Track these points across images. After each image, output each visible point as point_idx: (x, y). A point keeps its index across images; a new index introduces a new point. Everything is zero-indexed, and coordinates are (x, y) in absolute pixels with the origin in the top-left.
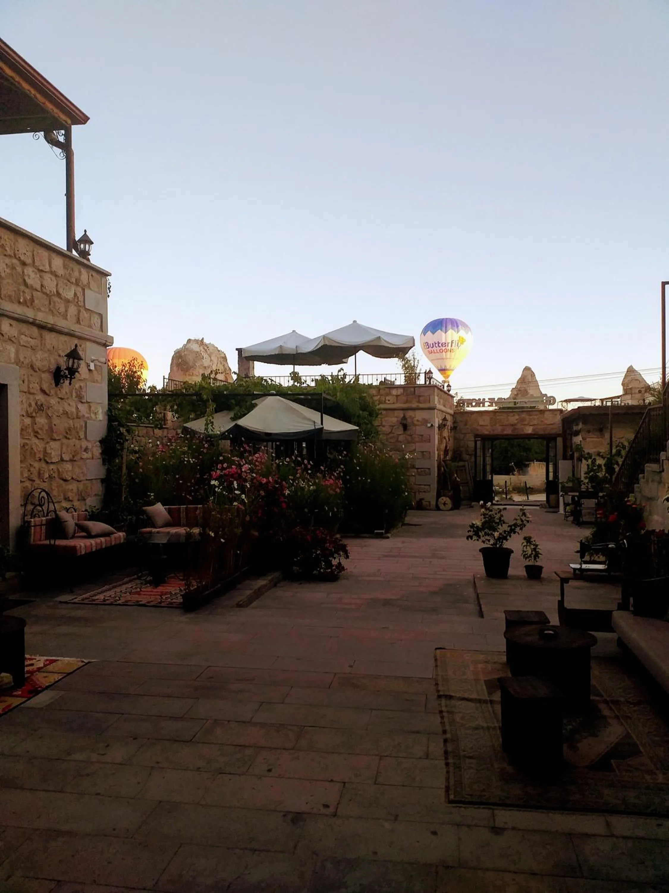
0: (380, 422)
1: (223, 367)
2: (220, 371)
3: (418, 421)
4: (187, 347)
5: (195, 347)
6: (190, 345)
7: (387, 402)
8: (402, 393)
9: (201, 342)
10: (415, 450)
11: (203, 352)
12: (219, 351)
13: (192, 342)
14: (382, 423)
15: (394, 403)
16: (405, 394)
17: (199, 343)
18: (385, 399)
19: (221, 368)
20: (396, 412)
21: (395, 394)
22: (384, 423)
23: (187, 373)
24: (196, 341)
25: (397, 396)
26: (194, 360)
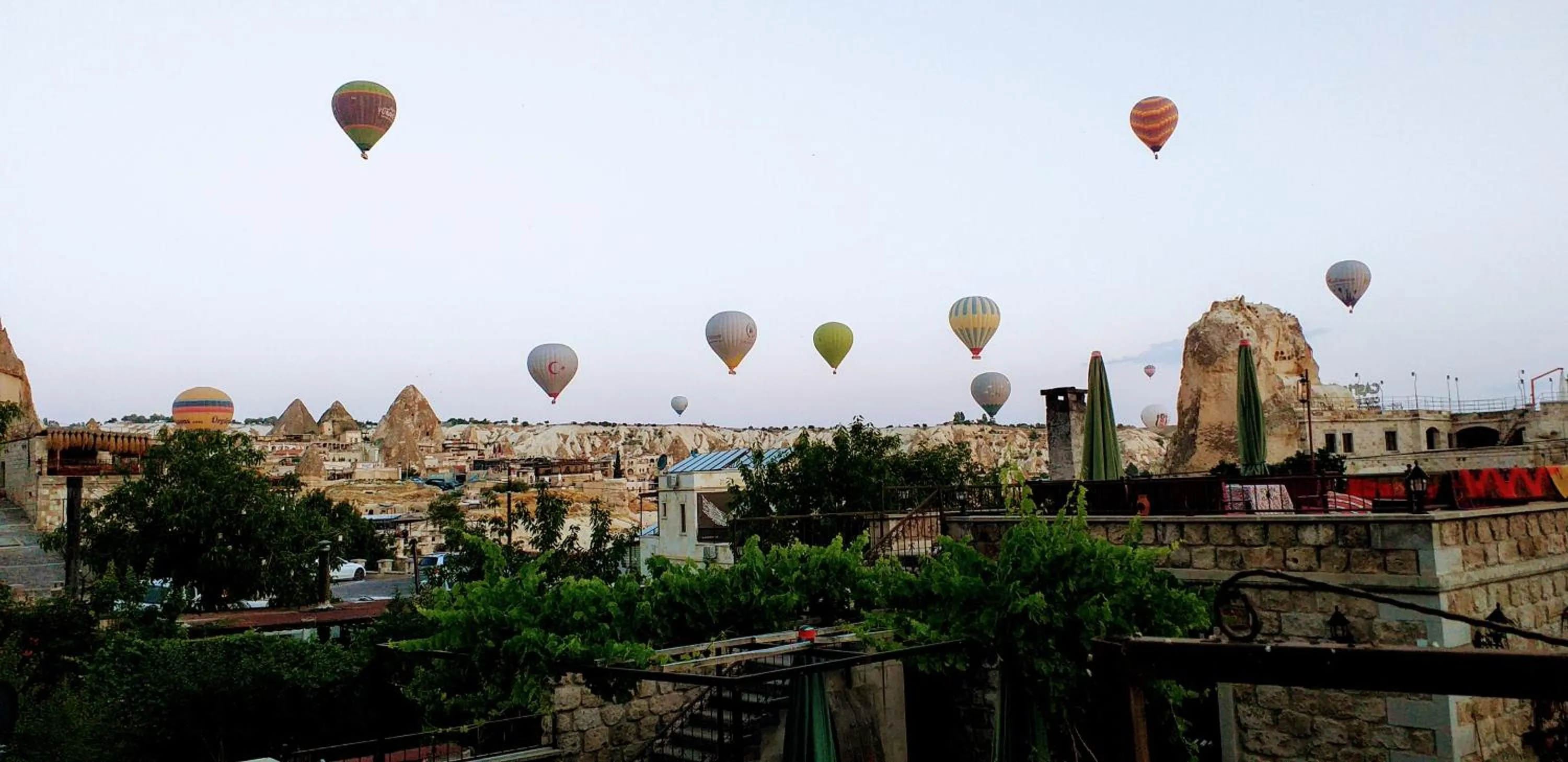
0: (1276, 623)
1: (1291, 347)
2: (1286, 355)
3: (1386, 627)
4: (1209, 318)
5: (1226, 316)
6: (1215, 312)
7: (1290, 563)
8: (1333, 538)
9: (1239, 305)
10: (1384, 720)
11: (1242, 323)
12: (1282, 316)
13: (1220, 307)
14: (1280, 627)
15: (1310, 569)
16: (1340, 543)
17: (1235, 308)
18: (1285, 553)
19: (1288, 348)
20: (1319, 597)
21: (1311, 542)
22: (1287, 629)
23: (1210, 368)
24: (1230, 304)
25: (1318, 548)
26: (1223, 341)
